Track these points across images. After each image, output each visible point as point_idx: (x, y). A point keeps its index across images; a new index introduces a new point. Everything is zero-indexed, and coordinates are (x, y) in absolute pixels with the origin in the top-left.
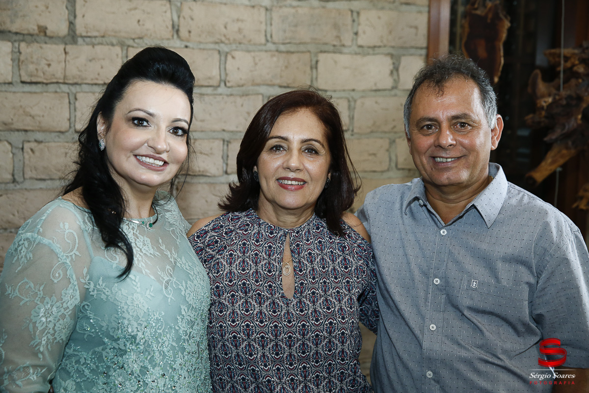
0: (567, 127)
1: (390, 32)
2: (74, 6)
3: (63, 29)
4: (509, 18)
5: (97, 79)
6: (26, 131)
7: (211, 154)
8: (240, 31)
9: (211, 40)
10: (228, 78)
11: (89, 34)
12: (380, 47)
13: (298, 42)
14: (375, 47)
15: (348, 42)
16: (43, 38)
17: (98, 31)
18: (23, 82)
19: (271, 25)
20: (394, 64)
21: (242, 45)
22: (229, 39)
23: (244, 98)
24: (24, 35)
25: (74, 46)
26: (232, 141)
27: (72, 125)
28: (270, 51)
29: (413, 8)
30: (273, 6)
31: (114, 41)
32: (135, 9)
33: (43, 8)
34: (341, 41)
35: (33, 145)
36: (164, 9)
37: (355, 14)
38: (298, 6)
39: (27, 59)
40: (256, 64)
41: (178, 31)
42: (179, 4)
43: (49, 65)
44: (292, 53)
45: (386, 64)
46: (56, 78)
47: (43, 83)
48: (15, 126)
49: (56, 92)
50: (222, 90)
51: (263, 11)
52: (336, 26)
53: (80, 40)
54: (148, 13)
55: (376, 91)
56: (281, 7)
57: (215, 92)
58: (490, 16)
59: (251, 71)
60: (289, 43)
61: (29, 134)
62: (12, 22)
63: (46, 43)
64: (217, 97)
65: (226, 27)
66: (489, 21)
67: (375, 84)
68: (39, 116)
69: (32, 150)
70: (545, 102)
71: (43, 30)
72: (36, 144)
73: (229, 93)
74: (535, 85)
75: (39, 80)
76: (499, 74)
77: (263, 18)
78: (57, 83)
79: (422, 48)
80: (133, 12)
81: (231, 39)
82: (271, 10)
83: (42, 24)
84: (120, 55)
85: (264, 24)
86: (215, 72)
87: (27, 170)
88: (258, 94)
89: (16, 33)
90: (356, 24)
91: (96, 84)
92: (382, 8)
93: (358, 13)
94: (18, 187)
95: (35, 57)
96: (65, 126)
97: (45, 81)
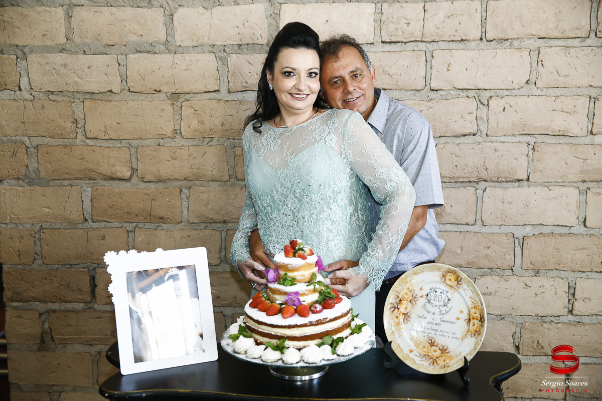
5: (454, 36)
7: (575, 112)
18: (383, 42)
25: (434, 3)
27: (428, 83)
39: (388, 19)
43: (408, 24)
46: (415, 36)
47: (402, 42)
49: (414, 50)
50: (592, 41)
64: (585, 49)
68: (397, 75)
75: (399, 39)
78: (415, 41)
84: (479, 10)
86: (585, 22)
91: (453, 41)
95: (396, 16)
96: (420, 84)
97: (404, 40)
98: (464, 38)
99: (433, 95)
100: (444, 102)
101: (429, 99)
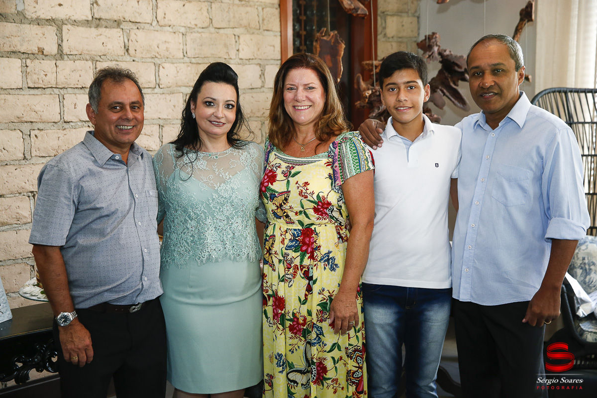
0: (381, 108)
1: (258, 49)
2: (61, 34)
3: (54, 50)
4: (344, 42)
5: (77, 84)
6: (32, 122)
7: (152, 135)
8: (167, 49)
9: (149, 55)
10: (161, 82)
11: (72, 53)
12: (253, 59)
13: (203, 56)
14: (250, 59)
15: (233, 56)
16: (41, 56)
17: (78, 51)
18: (29, 88)
19: (186, 45)
20: (261, 70)
21: (169, 59)
22: (160, 55)
23: (171, 95)
24: (28, 54)
25: (62, 61)
26: (165, 125)
27: (62, 118)
28: (186, 63)
29: (271, 33)
30: (186, 32)
31: (88, 58)
32: (101, 35)
33: (42, 35)
34: (229, 55)
35: (37, 132)
36: (119, 34)
37: (237, 37)
38: (202, 32)
39: (31, 71)
40: (178, 72)
41: (127, 50)
42: (128, 31)
43: (46, 75)
44: (200, 64)
45: (257, 70)
46: (51, 84)
47: (42, 88)
48: (24, 119)
49: (51, 94)
50: (157, 90)
51: (181, 35)
52: (226, 46)
53: (65, 57)
54: (109, 38)
55: (252, 89)
56: (191, 33)
57: (153, 92)
58: (333, 41)
59: (175, 77)
60: (198, 57)
61: (34, 124)
62: (21, 45)
63: (43, 59)
64: (154, 95)
65: (158, 47)
66: (332, 44)
67: (251, 84)
68: (40, 111)
69: (36, 136)
70: (368, 93)
71: (41, 51)
72: (38, 131)
73: (162, 93)
74: (358, 83)
75: (40, 86)
76: (341, 76)
77: (181, 41)
78: (52, 87)
79: (278, 60)
80: (99, 37)
81: (162, 55)
82: (186, 35)
83: (40, 46)
84: (92, 68)
85: (182, 44)
86: (153, 78)
87: (33, 150)
88: (180, 93)
89: (23, 53)
90: (238, 44)
91: (76, 88)
92: (253, 33)
93: (239, 37)
94: (28, 162)
95: (37, 69)
96: (57, 118)
97: (44, 87)
98: (84, 86)
99: (66, 126)
100: (74, 130)
101: (64, 128)
